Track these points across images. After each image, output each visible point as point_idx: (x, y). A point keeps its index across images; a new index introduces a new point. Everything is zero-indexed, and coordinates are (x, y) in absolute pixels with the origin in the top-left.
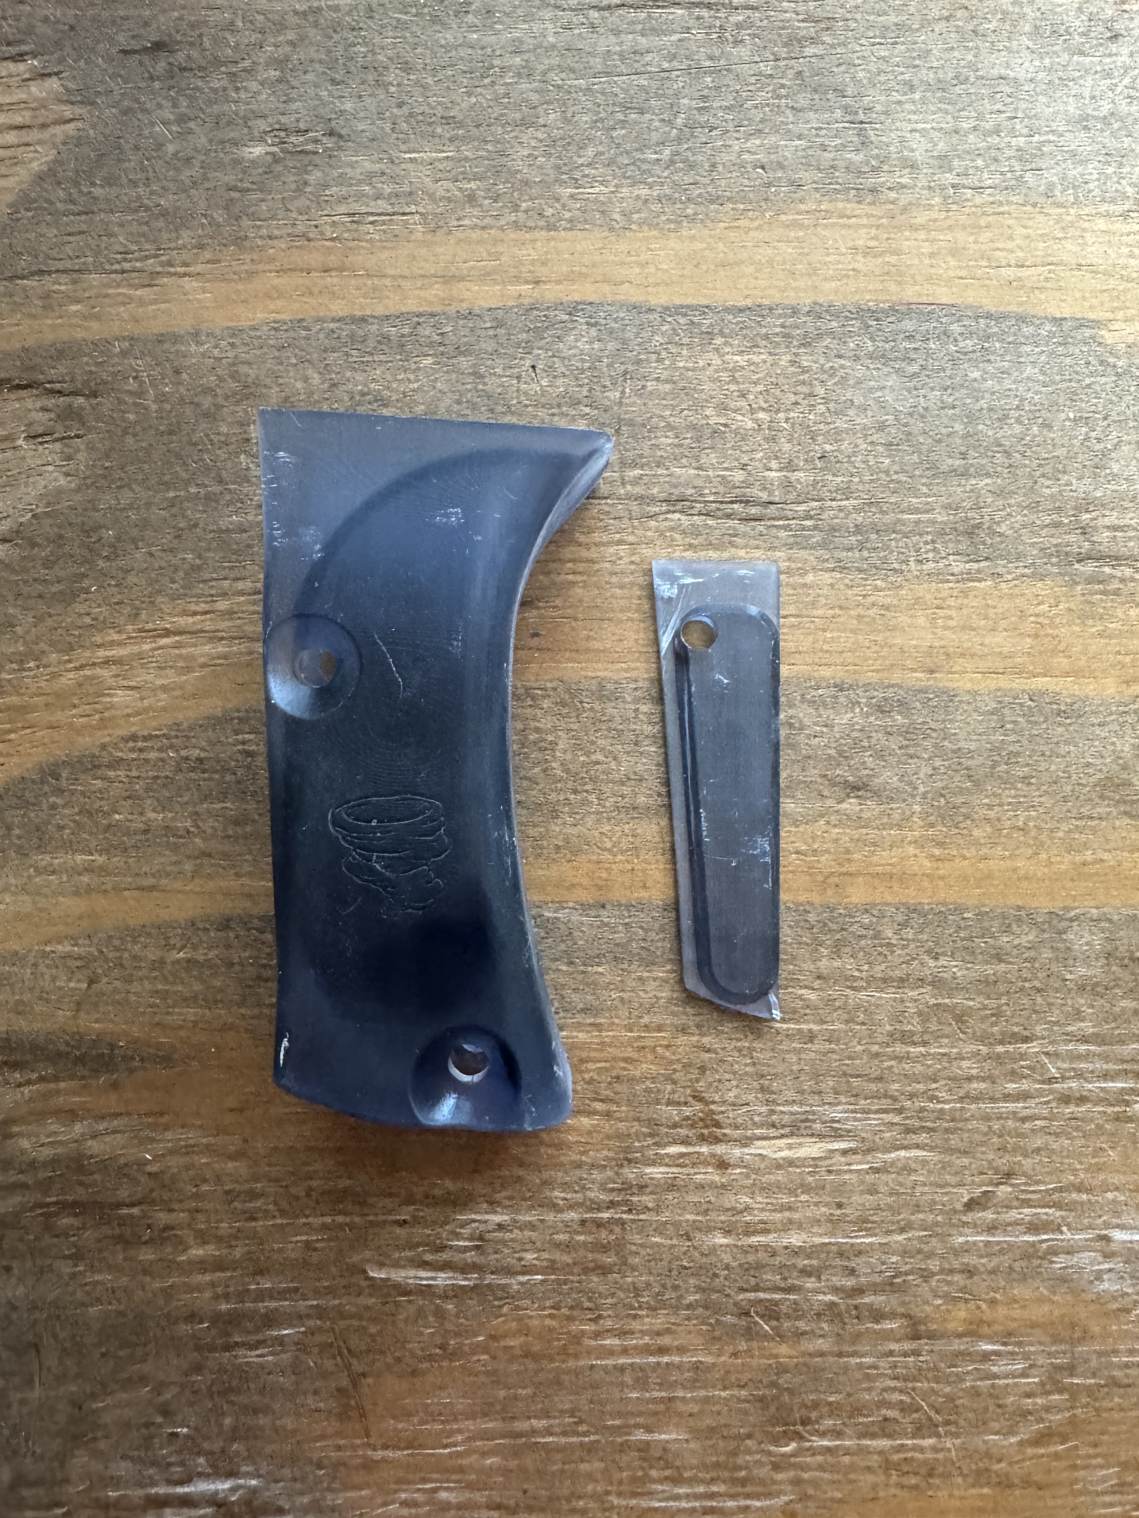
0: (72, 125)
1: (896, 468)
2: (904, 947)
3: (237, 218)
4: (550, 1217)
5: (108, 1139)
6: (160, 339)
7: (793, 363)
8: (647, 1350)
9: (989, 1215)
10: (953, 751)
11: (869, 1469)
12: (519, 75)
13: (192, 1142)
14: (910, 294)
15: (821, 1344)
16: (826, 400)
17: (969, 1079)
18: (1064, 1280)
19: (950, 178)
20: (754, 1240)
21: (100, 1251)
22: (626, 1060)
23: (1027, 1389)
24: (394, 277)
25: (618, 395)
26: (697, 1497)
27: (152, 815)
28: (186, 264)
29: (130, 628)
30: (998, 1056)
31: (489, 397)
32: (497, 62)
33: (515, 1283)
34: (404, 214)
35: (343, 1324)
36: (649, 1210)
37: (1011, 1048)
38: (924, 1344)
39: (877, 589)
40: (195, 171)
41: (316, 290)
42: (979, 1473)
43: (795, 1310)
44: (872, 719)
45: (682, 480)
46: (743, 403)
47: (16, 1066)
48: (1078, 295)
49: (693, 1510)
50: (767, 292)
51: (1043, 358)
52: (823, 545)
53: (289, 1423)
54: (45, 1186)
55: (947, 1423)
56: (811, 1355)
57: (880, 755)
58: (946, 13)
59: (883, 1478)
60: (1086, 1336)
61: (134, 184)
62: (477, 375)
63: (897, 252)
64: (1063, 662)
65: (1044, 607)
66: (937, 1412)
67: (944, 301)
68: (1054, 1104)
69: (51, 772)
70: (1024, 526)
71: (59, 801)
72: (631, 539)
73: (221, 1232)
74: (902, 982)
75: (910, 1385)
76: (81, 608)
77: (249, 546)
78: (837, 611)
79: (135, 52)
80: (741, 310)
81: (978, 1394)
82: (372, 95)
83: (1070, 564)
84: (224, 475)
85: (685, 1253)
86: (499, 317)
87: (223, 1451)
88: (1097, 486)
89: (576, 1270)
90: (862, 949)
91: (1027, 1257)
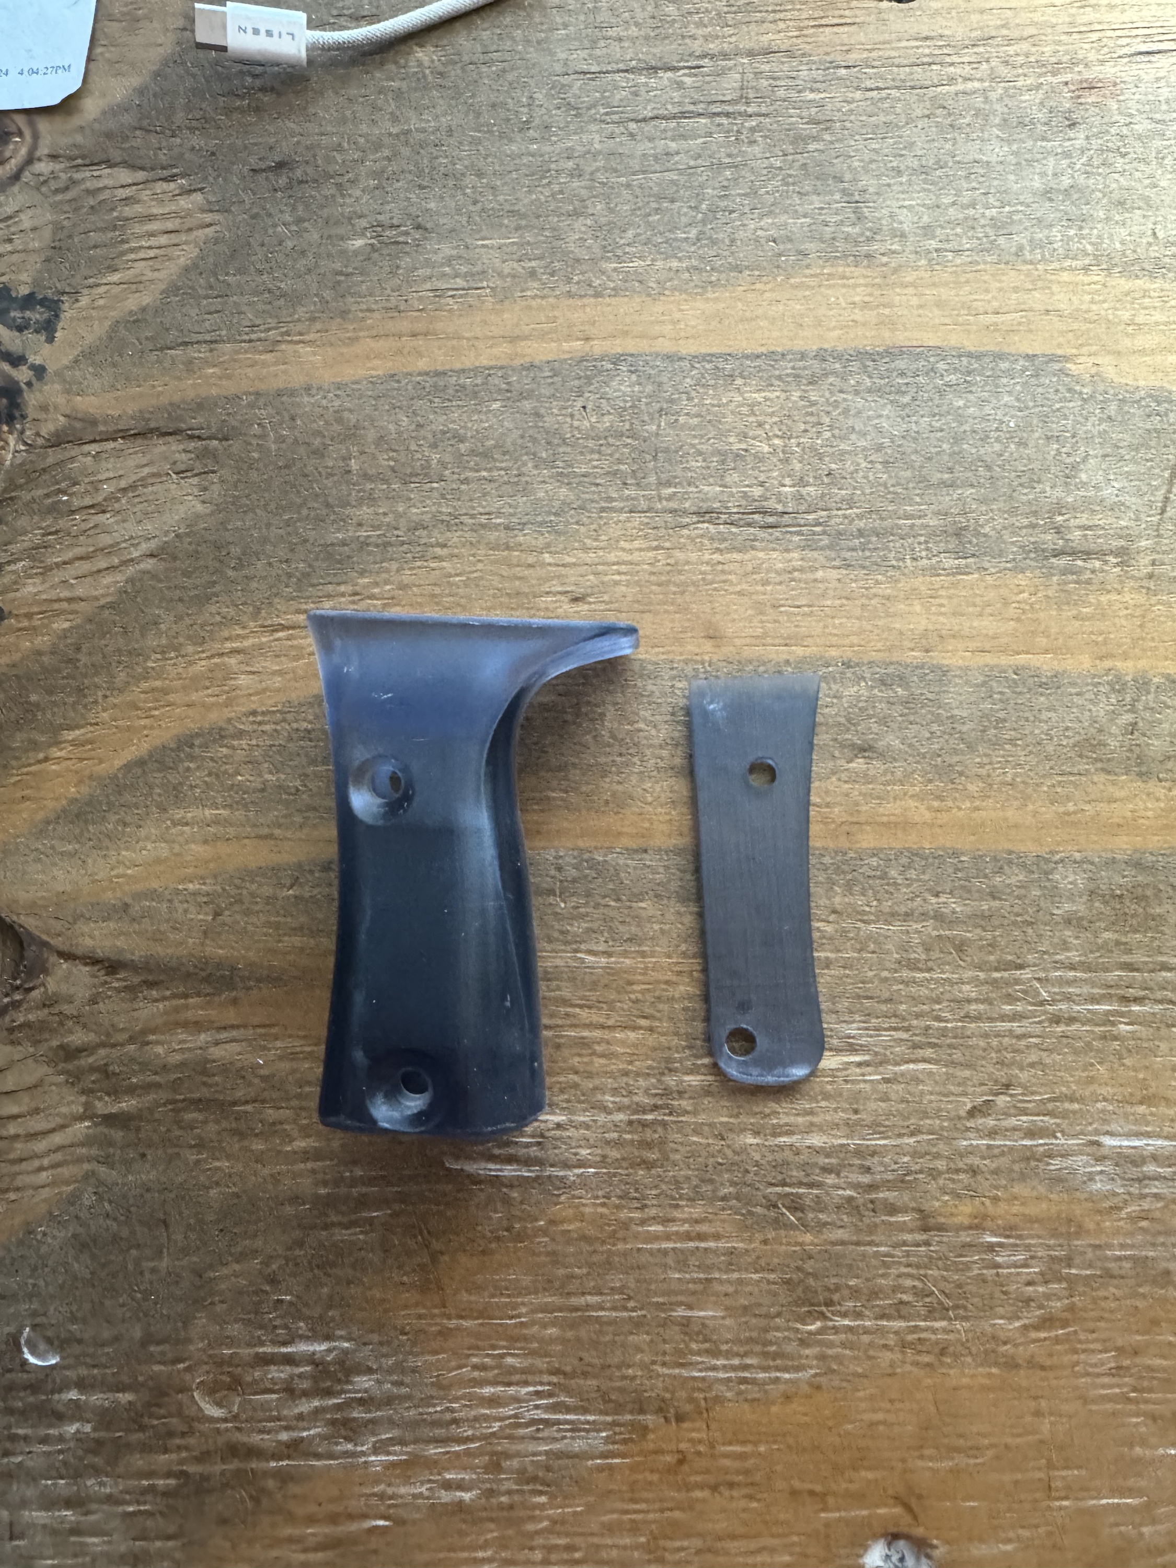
0: (212, 229)
1: (893, 481)
2: (908, 886)
3: (343, 296)
4: (602, 1118)
5: (227, 1046)
6: (279, 394)
7: (803, 398)
8: (688, 1237)
9: (990, 1122)
10: (948, 718)
11: (885, 1346)
12: (572, 176)
13: (298, 1049)
14: (901, 338)
15: (840, 1234)
16: (831, 428)
17: (969, 1001)
18: (1060, 1180)
19: (933, 244)
20: (783, 1139)
21: (220, 1141)
22: (667, 982)
23: (1029, 1277)
24: (468, 339)
25: (655, 428)
26: (734, 1368)
27: (268, 777)
28: (301, 334)
29: (252, 624)
30: (995, 980)
31: (547, 433)
32: (553, 166)
33: (571, 1174)
34: (477, 289)
35: (423, 1208)
36: (687, 1112)
37: (1006, 974)
38: (932, 1234)
39: (877, 582)
40: (309, 260)
41: (405, 351)
42: (987, 1354)
43: (818, 1203)
44: (876, 691)
45: (709, 496)
46: (760, 432)
47: (152, 985)
48: (1047, 335)
49: (729, 1380)
50: (781, 341)
51: (1018, 388)
52: (830, 547)
53: (377, 1294)
54: (175, 1085)
55: (956, 1307)
56: (832, 1243)
57: (884, 721)
58: (927, 112)
59: (899, 1356)
60: (1080, 1231)
61: (260, 272)
62: (537, 415)
63: (890, 305)
64: (1042, 641)
65: (1026, 595)
66: (947, 1296)
67: (931, 343)
68: (1046, 1024)
69: (185, 743)
71: (192, 765)
72: (667, 545)
74: (908, 916)
75: (922, 1272)
76: (213, 609)
77: (350, 557)
78: (844, 601)
79: (264, 170)
80: (758, 357)
81: (985, 1281)
82: (453, 196)
83: (1046, 558)
84: (330, 500)
85: (719, 1151)
86: (555, 368)
87: (321, 1317)
88: (1069, 493)
89: (624, 1164)
90: (871, 888)
91: (1027, 1159)
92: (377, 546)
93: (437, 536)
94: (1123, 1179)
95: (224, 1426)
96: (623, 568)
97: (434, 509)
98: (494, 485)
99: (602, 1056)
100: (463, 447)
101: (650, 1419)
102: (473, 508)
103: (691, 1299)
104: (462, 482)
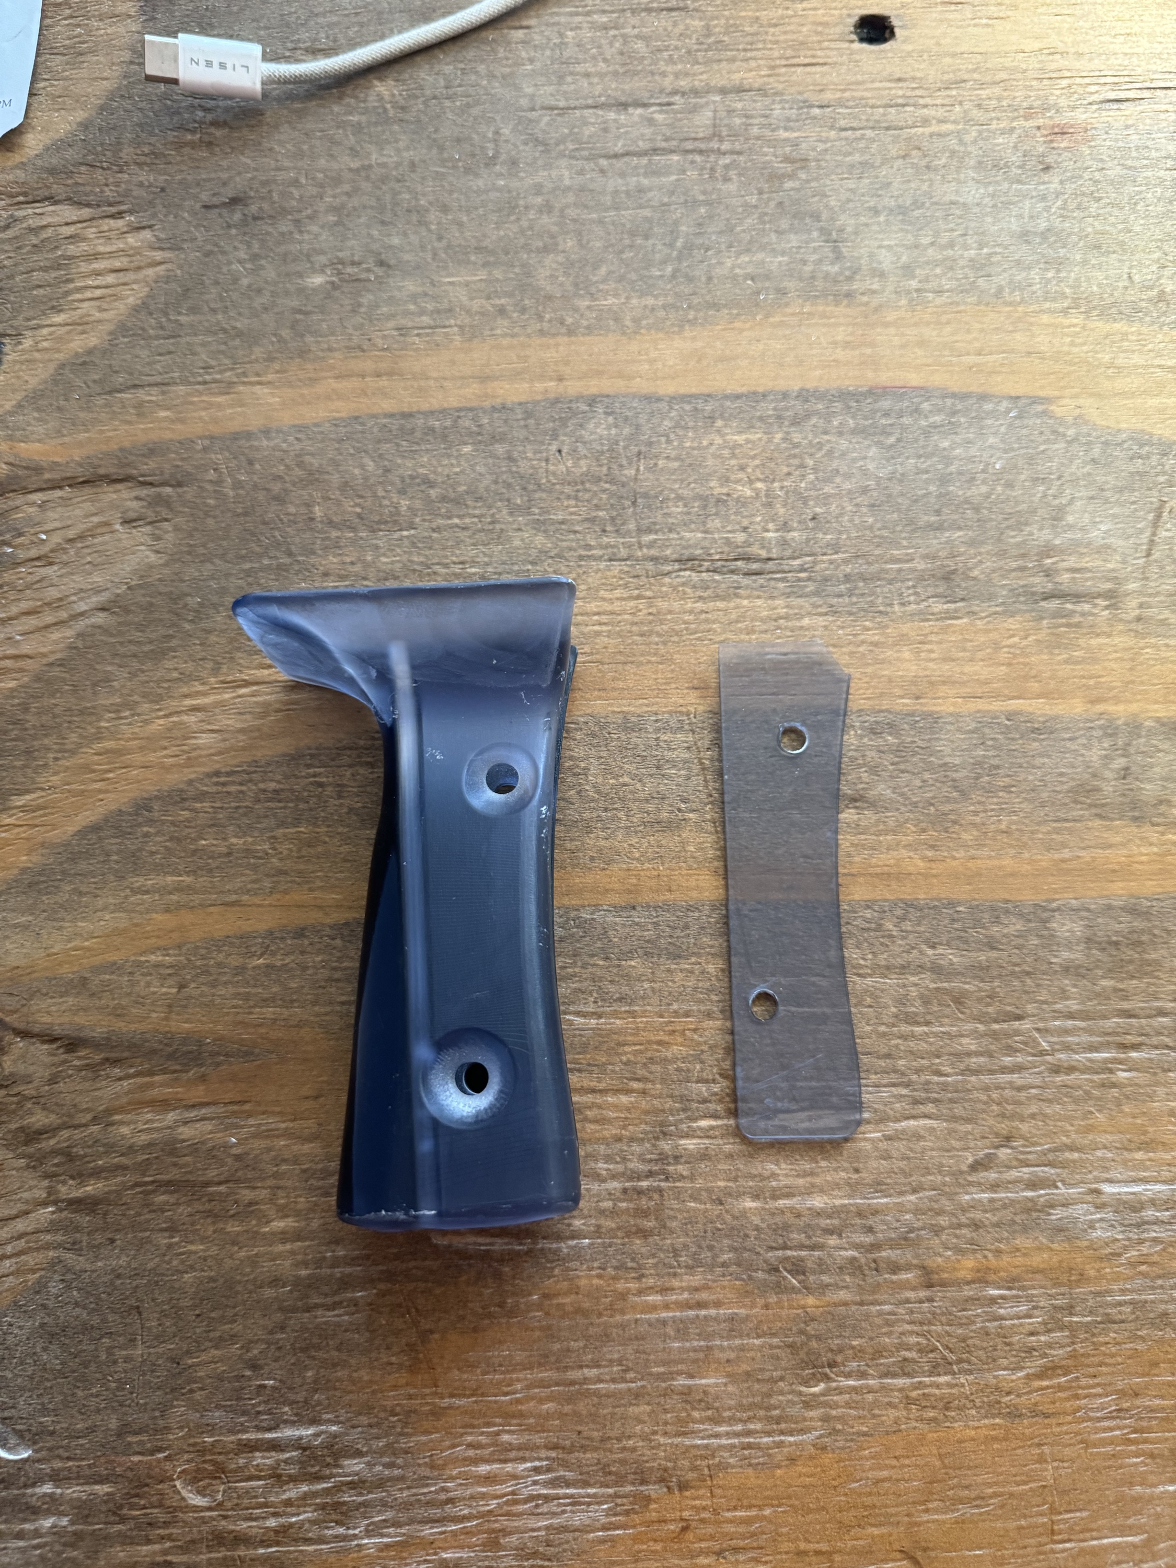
0: (163, 267)
1: (879, 525)
2: (904, 938)
3: (302, 336)
4: (597, 1186)
5: (197, 1125)
6: (236, 437)
7: (785, 440)
8: (688, 1306)
9: (992, 1175)
10: (940, 766)
11: (891, 1404)
12: (541, 212)
13: (272, 1126)
14: (884, 379)
15: (843, 1295)
16: (815, 471)
17: (969, 1054)
18: (1061, 1230)
19: (913, 284)
20: (781, 1203)
21: (193, 1224)
22: (659, 1043)
23: (1031, 1328)
24: (436, 379)
25: (633, 472)
26: (736, 1434)
28: (258, 375)
29: (212, 680)
30: (994, 1032)
31: (522, 478)
32: (521, 202)
33: (565, 1247)
34: (445, 327)
35: (410, 1286)
36: (683, 1177)
37: (1005, 1025)
38: (937, 1292)
39: (865, 629)
40: (266, 299)
41: (370, 392)
42: (990, 1405)
43: (820, 1265)
45: (691, 542)
46: (742, 476)
48: (1029, 377)
49: (733, 1446)
50: (762, 381)
52: (815, 594)
53: (365, 1375)
55: (960, 1361)
56: (836, 1305)
57: (874, 770)
59: (904, 1413)
60: (1082, 1279)
61: (214, 311)
62: (510, 459)
64: (1034, 686)
65: (1016, 639)
66: (951, 1351)
67: (914, 385)
68: (1046, 1074)
69: (144, 806)
70: (994, 571)
71: (152, 830)
72: (648, 594)
74: (904, 969)
75: (925, 1328)
76: (169, 664)
79: (217, 207)
80: (738, 397)
81: (988, 1334)
82: (416, 233)
83: (1036, 601)
84: (294, 549)
85: (718, 1216)
86: (528, 411)
87: (306, 1402)
88: (1056, 535)
89: (620, 1234)
90: (866, 940)
91: (1028, 1211)
94: (1123, 1225)
95: (208, 1514)
96: (604, 618)
97: (405, 558)
98: (466, 533)
99: (596, 1121)
100: (433, 493)
101: (652, 1490)
102: (446, 557)
103: (692, 1369)
104: (434, 530)
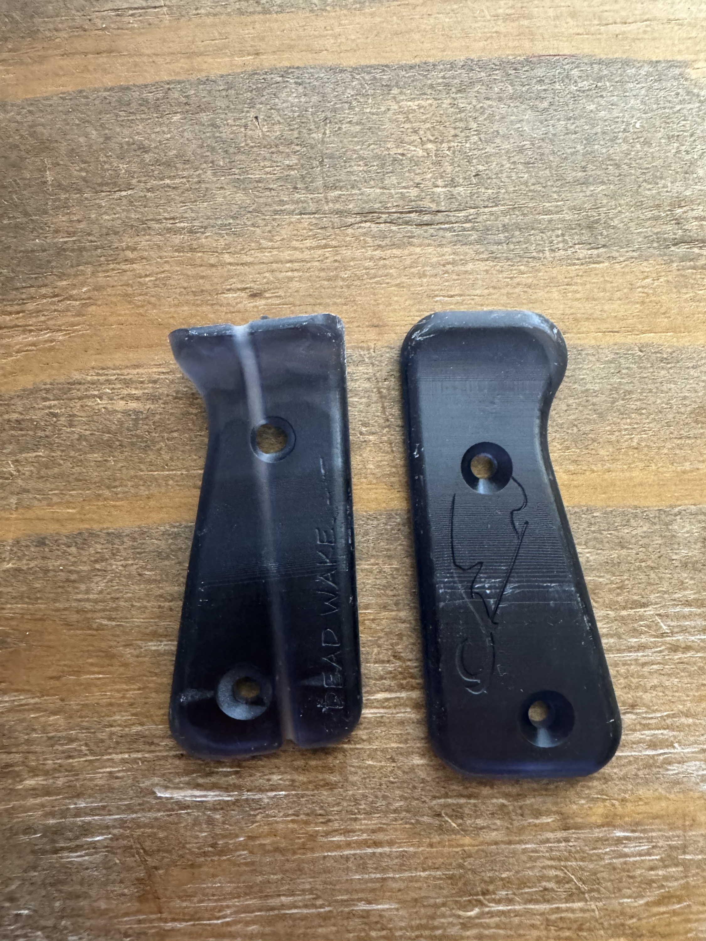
1: (533, 181)
3: (32, 17)
7: (452, 105)
8: (365, 844)
10: (582, 392)
11: (533, 926)
13: (23, 702)
14: (539, 48)
15: (495, 835)
16: (478, 133)
18: (677, 783)
23: (651, 864)
24: (148, 55)
25: (320, 135)
30: (623, 617)
31: (224, 142)
33: (265, 797)
34: (155, 7)
35: (139, 832)
36: (363, 741)
37: (632, 612)
38: (571, 832)
39: (521, 272)
41: (91, 68)
42: (616, 926)
43: (475, 811)
45: (371, 197)
46: (415, 137)
48: (669, 42)
50: (433, 52)
51: (643, 92)
52: (478, 242)
53: (103, 905)
55: (591, 891)
56: (489, 844)
59: (545, 933)
60: (694, 824)
62: (214, 125)
63: (529, 17)
64: (664, 321)
65: (649, 281)
66: (584, 883)
67: (566, 52)
68: (666, 653)
70: (631, 220)
72: (334, 243)
73: (47, 767)
75: (563, 863)
77: (49, 262)
78: (491, 290)
80: (411, 67)
81: (614, 869)
83: (668, 247)
84: (29, 209)
85: (392, 772)
86: (229, 82)
87: (55, 927)
88: (687, 187)
89: (310, 787)
91: (649, 766)
92: (73, 250)
93: (128, 240)
96: (296, 265)
97: (124, 215)
100: (147, 157)
102: (159, 214)
103: (370, 896)
104: (148, 190)
